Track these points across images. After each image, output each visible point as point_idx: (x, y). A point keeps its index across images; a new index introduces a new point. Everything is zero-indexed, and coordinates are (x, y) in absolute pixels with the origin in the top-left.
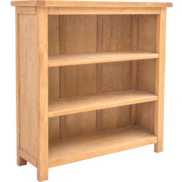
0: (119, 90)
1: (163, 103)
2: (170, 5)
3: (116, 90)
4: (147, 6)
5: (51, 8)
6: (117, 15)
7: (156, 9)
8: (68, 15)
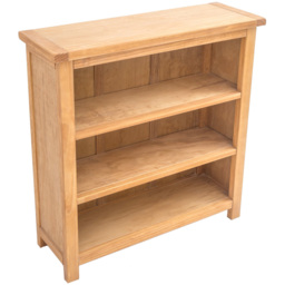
1: (243, 157)
2: (262, 22)
4: (227, 30)
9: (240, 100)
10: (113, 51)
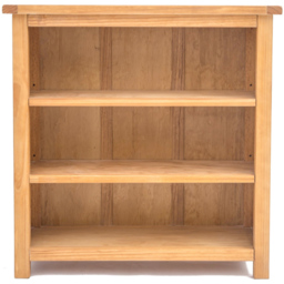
0: (220, 159)
3: (213, 159)
5: (33, 16)
6: (214, 29)
7: (246, 17)
8: (116, 28)
9: (254, 108)
10: (68, 12)
